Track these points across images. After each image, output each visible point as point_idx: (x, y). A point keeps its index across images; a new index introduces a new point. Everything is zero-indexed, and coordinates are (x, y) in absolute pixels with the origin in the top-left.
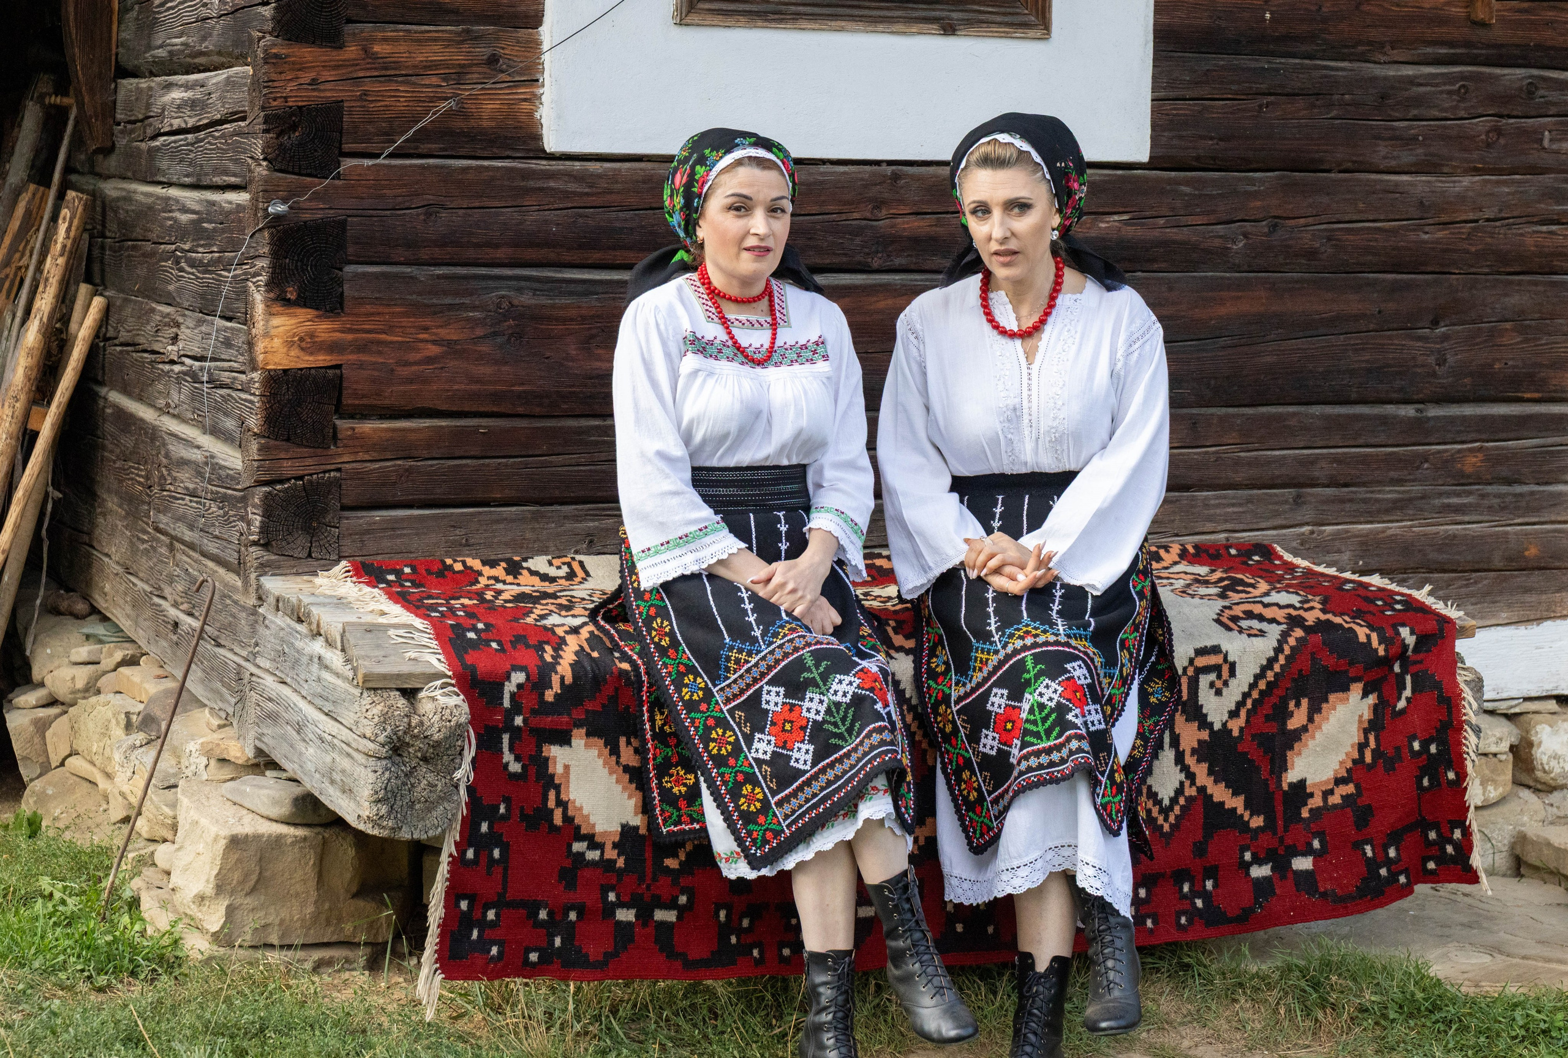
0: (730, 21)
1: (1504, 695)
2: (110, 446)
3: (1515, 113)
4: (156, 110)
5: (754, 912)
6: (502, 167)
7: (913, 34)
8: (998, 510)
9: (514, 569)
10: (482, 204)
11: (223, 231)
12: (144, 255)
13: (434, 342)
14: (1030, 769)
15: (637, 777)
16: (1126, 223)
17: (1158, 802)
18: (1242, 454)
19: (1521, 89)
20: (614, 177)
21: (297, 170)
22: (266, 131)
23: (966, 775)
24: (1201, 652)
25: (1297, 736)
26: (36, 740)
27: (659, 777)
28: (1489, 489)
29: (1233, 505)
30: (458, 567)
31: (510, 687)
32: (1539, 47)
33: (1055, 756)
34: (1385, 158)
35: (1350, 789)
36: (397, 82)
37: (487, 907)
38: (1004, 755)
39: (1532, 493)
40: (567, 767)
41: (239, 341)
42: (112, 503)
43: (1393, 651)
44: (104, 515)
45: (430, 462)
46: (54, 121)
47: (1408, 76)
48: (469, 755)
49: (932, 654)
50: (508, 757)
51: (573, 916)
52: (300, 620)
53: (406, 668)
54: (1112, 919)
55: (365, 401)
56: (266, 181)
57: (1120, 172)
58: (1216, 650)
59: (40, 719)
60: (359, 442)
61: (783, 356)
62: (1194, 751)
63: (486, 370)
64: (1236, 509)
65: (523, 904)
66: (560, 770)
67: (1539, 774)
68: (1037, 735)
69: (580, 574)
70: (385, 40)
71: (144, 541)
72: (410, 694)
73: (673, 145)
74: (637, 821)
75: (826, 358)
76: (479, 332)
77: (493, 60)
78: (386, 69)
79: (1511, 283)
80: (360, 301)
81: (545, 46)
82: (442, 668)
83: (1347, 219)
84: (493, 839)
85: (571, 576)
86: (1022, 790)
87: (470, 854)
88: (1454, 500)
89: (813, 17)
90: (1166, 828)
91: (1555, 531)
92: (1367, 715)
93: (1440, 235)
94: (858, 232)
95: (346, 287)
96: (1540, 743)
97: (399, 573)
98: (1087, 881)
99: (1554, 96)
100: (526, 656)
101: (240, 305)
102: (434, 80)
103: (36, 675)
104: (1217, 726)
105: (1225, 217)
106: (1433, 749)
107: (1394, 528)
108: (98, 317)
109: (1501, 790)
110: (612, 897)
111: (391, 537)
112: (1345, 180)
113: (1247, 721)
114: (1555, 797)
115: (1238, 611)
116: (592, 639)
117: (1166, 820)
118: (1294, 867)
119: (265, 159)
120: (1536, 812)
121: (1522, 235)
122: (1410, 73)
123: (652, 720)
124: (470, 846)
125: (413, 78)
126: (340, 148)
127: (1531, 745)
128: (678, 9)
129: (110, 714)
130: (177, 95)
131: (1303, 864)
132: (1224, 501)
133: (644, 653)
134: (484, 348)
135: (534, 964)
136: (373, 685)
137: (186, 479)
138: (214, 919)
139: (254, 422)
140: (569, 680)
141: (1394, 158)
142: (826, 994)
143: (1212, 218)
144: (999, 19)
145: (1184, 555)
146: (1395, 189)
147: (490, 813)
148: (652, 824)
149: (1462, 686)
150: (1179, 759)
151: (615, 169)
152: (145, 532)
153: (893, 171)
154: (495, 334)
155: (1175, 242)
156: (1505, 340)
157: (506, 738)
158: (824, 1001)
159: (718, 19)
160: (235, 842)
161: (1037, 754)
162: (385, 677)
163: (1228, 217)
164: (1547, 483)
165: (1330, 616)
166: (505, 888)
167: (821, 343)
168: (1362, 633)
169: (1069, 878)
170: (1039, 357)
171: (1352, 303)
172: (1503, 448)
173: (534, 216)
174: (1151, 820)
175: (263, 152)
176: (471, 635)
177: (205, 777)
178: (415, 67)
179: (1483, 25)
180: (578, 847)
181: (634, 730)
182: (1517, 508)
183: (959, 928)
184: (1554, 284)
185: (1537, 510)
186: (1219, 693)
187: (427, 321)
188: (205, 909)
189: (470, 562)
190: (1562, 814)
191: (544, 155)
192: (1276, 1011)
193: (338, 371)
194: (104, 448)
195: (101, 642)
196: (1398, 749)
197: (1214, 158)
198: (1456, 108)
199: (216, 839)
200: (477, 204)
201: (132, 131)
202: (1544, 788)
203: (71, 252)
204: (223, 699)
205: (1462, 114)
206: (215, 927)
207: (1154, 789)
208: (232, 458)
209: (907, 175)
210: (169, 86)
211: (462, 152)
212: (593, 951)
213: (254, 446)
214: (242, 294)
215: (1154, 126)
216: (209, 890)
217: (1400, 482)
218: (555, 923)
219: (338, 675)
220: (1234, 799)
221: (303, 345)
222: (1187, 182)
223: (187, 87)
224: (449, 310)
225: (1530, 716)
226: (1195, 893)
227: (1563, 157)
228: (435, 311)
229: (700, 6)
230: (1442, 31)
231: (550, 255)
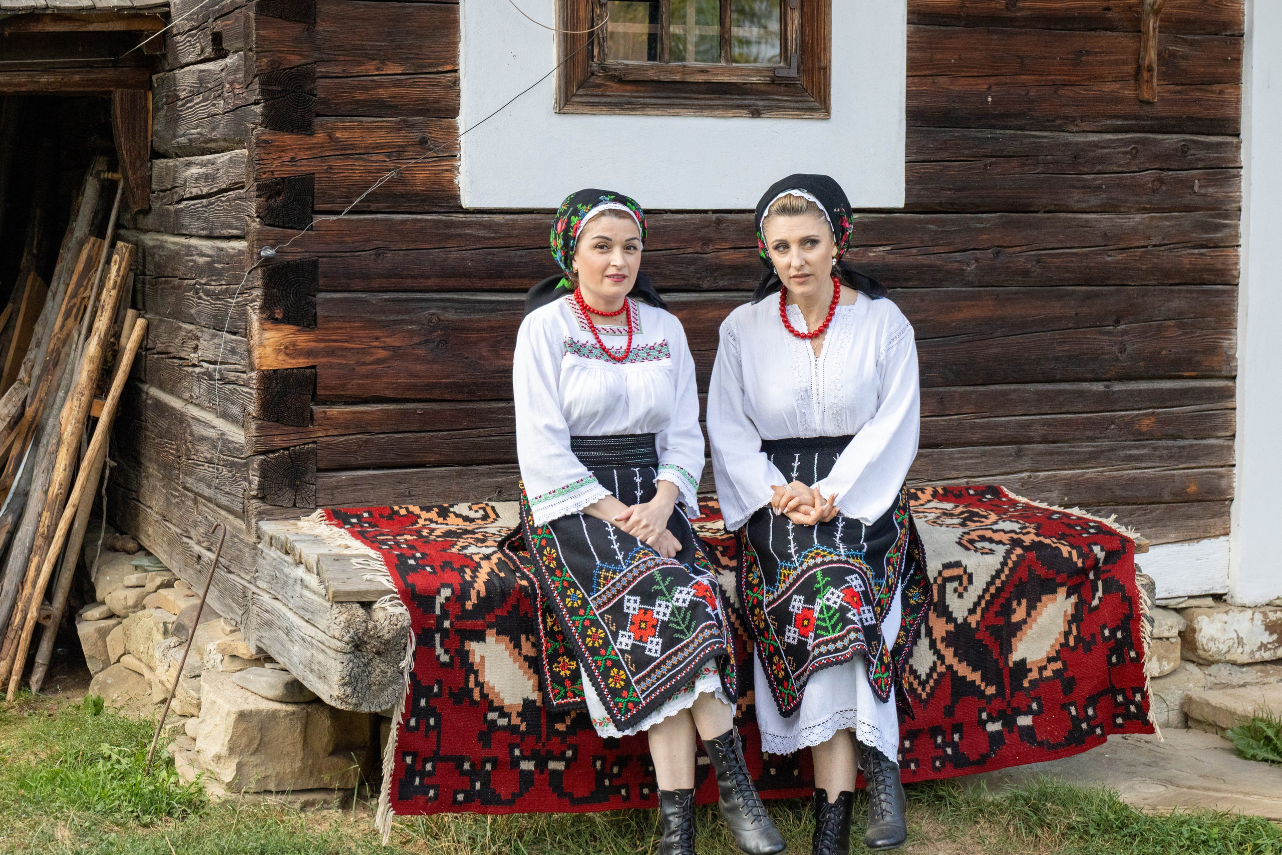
0: (596, 110)
1: (1174, 595)
2: (151, 428)
3: (1173, 167)
4: (180, 182)
5: (622, 762)
6: (431, 220)
7: (729, 117)
8: (796, 464)
9: (444, 513)
10: (417, 247)
11: (229, 270)
12: (173, 288)
13: (383, 348)
14: (821, 654)
15: (534, 664)
16: (888, 252)
17: (917, 677)
18: (977, 420)
19: (1177, 149)
20: (512, 226)
21: (281, 224)
22: (258, 196)
23: (776, 659)
24: (947, 566)
25: (1018, 627)
26: (100, 644)
27: (550, 664)
28: (1160, 443)
29: (971, 458)
30: (403, 512)
31: (440, 600)
32: (1189, 118)
33: (839, 644)
34: (1077, 201)
35: (1058, 665)
36: (353, 159)
37: (425, 762)
38: (802, 644)
39: (1191, 446)
40: (483, 658)
41: (242, 349)
42: (153, 469)
43: (1089, 563)
44: (147, 478)
45: (382, 436)
46: (107, 190)
47: (1094, 141)
48: (411, 649)
49: (749, 571)
50: (439, 651)
51: (488, 767)
52: (287, 553)
53: (364, 587)
54: (884, 765)
55: (334, 392)
56: (259, 232)
57: (883, 215)
58: (958, 564)
59: (102, 628)
60: (330, 421)
61: (637, 355)
62: (943, 639)
63: (420, 368)
64: (973, 461)
65: (452, 758)
66: (477, 659)
67: (1201, 652)
68: (826, 629)
69: (492, 515)
70: (345, 128)
71: (175, 497)
72: (367, 605)
73: (556, 202)
74: (535, 696)
75: (668, 356)
76: (416, 340)
77: (423, 142)
78: (345, 150)
79: (1172, 291)
80: (328, 319)
81: (461, 131)
82: (390, 586)
83: (1051, 246)
84: (430, 711)
85: (485, 517)
86: (816, 670)
87: (413, 722)
88: (1135, 452)
89: (656, 106)
90: (924, 696)
91: (1208, 474)
92: (1070, 611)
93: (1119, 257)
94: (692, 262)
95: (318, 309)
96: (1201, 630)
97: (360, 517)
98: (864, 736)
99: (1201, 154)
100: (452, 577)
101: (242, 323)
102: (381, 157)
103: (99, 595)
104: (960, 621)
105: (961, 247)
106: (1119, 635)
107: (1090, 473)
108: (140, 333)
109: (1172, 664)
110: (517, 752)
111: (353, 491)
112: (1048, 218)
113: (982, 616)
114: (1213, 669)
115: (974, 536)
116: (501, 564)
117: (923, 690)
118: (1019, 723)
119: (258, 217)
120: (1199, 680)
121: (1180, 256)
122: (1095, 139)
123: (544, 622)
124: (412, 716)
125: (365, 156)
126: (313, 208)
127: (1194, 631)
128: (558, 103)
129: (152, 624)
130: (195, 171)
131: (1025, 721)
132: (965, 455)
133: (538, 573)
134: (421, 351)
135: (460, 803)
136: (340, 600)
137: (205, 450)
138: (228, 773)
139: (253, 409)
140: (483, 593)
141: (1084, 202)
142: (675, 821)
143: (952, 248)
144: (792, 105)
145: (935, 495)
146: (1086, 224)
147: (427, 692)
148: (545, 699)
149: (1140, 588)
150: (933, 645)
151: (513, 220)
152: (177, 490)
153: (717, 218)
154: (427, 342)
155: (924, 266)
156: (1168, 334)
157: (438, 637)
158: (673, 827)
159: (586, 109)
160: (243, 716)
161: (826, 643)
162: (348, 593)
163: (964, 247)
164: (1202, 438)
165: (1042, 539)
166: (439, 747)
167: (664, 345)
168: (1065, 550)
169: (851, 734)
170: (823, 352)
171: (1056, 309)
172: (1169, 413)
173: (454, 255)
174: (912, 690)
175: (257, 212)
176: (411, 562)
177: (221, 669)
178: (367, 147)
179: (1148, 103)
180: (492, 716)
181: (531, 630)
182: (1181, 457)
183: (773, 771)
184: (1204, 292)
185: (1195, 458)
186: (960, 596)
187: (378, 333)
188: (221, 765)
189: (412, 508)
190: (1218, 682)
191: (461, 210)
192: (1007, 830)
193: (313, 371)
194: (146, 429)
195: (146, 571)
196: (1093, 636)
197: (952, 204)
198: (1128, 164)
199: (228, 714)
200: (413, 247)
201: (164, 197)
202: (1205, 663)
203: (120, 286)
204: (233, 612)
205: (1134, 168)
206: (228, 779)
207: (914, 668)
208: (237, 435)
209: (727, 220)
210: (189, 164)
211: (402, 209)
212: (504, 792)
213: (253, 426)
214: (243, 315)
215: (908, 182)
216: (224, 751)
217: (1093, 439)
218: (476, 771)
219: (315, 592)
220: (974, 674)
221: (288, 351)
222: (932, 222)
223: (202, 165)
224: (394, 325)
225: (1193, 610)
226: (946, 744)
227: (1209, 199)
228: (383, 325)
229: (574, 99)
230: (1118, 108)
231: (466, 282)
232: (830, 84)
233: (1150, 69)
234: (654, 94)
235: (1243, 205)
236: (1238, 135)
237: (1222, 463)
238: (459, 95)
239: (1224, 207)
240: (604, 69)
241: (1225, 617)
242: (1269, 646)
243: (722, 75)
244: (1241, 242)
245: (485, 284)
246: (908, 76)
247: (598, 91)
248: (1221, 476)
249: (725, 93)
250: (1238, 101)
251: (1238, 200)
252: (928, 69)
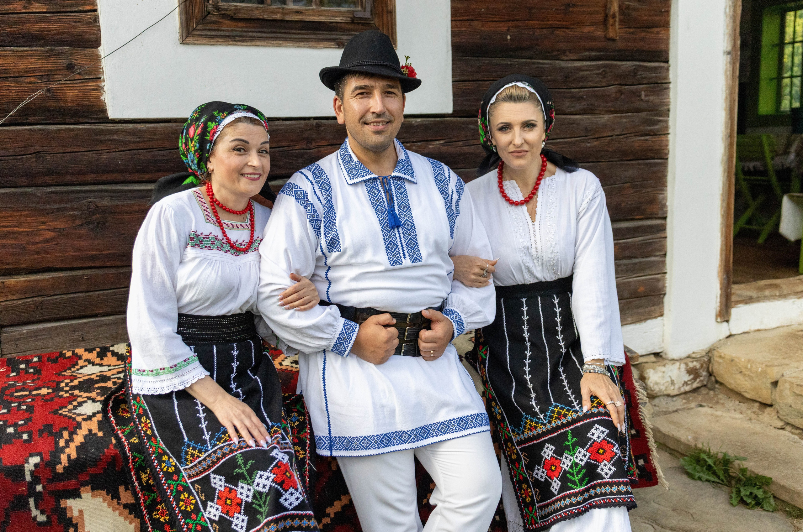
0: (213, 41)
3: (627, 83)
6: (82, 129)
7: (321, 48)
10: (72, 150)
13: (49, 230)
15: (134, 510)
16: (443, 145)
19: (630, 71)
20: (154, 132)
23: (524, 486)
28: (622, 262)
30: (69, 354)
31: (29, 468)
32: (638, 50)
34: (568, 107)
36: (8, 81)
39: (641, 262)
40: (81, 512)
45: (55, 297)
47: (578, 67)
50: (35, 512)
55: (9, 266)
57: (438, 119)
60: (8, 289)
63: (83, 243)
66: (75, 513)
73: (187, 113)
76: (78, 222)
77: (70, 67)
79: (628, 165)
81: (103, 57)
89: (262, 39)
91: (651, 279)
93: (595, 143)
94: (300, 156)
96: (649, 378)
99: (645, 74)
100: (46, 443)
102: (33, 79)
111: (35, 341)
114: (657, 401)
121: (633, 142)
122: (579, 65)
125: (19, 79)
127: (644, 378)
128: (181, 35)
134: (83, 231)
140: (74, 456)
141: (572, 107)
146: (574, 122)
151: (154, 127)
153: (317, 123)
154: (89, 223)
155: (467, 153)
156: (626, 192)
159: (205, 41)
164: (647, 257)
172: (626, 243)
173: (105, 156)
178: (19, 72)
179: (613, 40)
182: (634, 270)
184: (647, 164)
185: (643, 270)
187: (44, 219)
189: (78, 350)
190: (660, 410)
191: (107, 120)
198: (601, 81)
200: (69, 150)
205: (604, 84)
209: (324, 125)
211: (56, 121)
215: (455, 95)
224: (58, 211)
225: (643, 364)
227: (651, 104)
228: (48, 213)
229: (195, 33)
230: (593, 44)
231: (119, 177)
232: (395, 24)
233: (614, 17)
234: (261, 30)
235: (672, 107)
236: (667, 62)
237: (659, 272)
238: (99, 30)
239: (659, 109)
240: (218, 8)
241: (663, 369)
242: (689, 383)
243: (313, 15)
244: (670, 131)
245: (135, 177)
246: (452, 20)
247: (215, 26)
248: (658, 280)
249: (317, 29)
250: (668, 39)
251: (668, 104)
252: (465, 16)
